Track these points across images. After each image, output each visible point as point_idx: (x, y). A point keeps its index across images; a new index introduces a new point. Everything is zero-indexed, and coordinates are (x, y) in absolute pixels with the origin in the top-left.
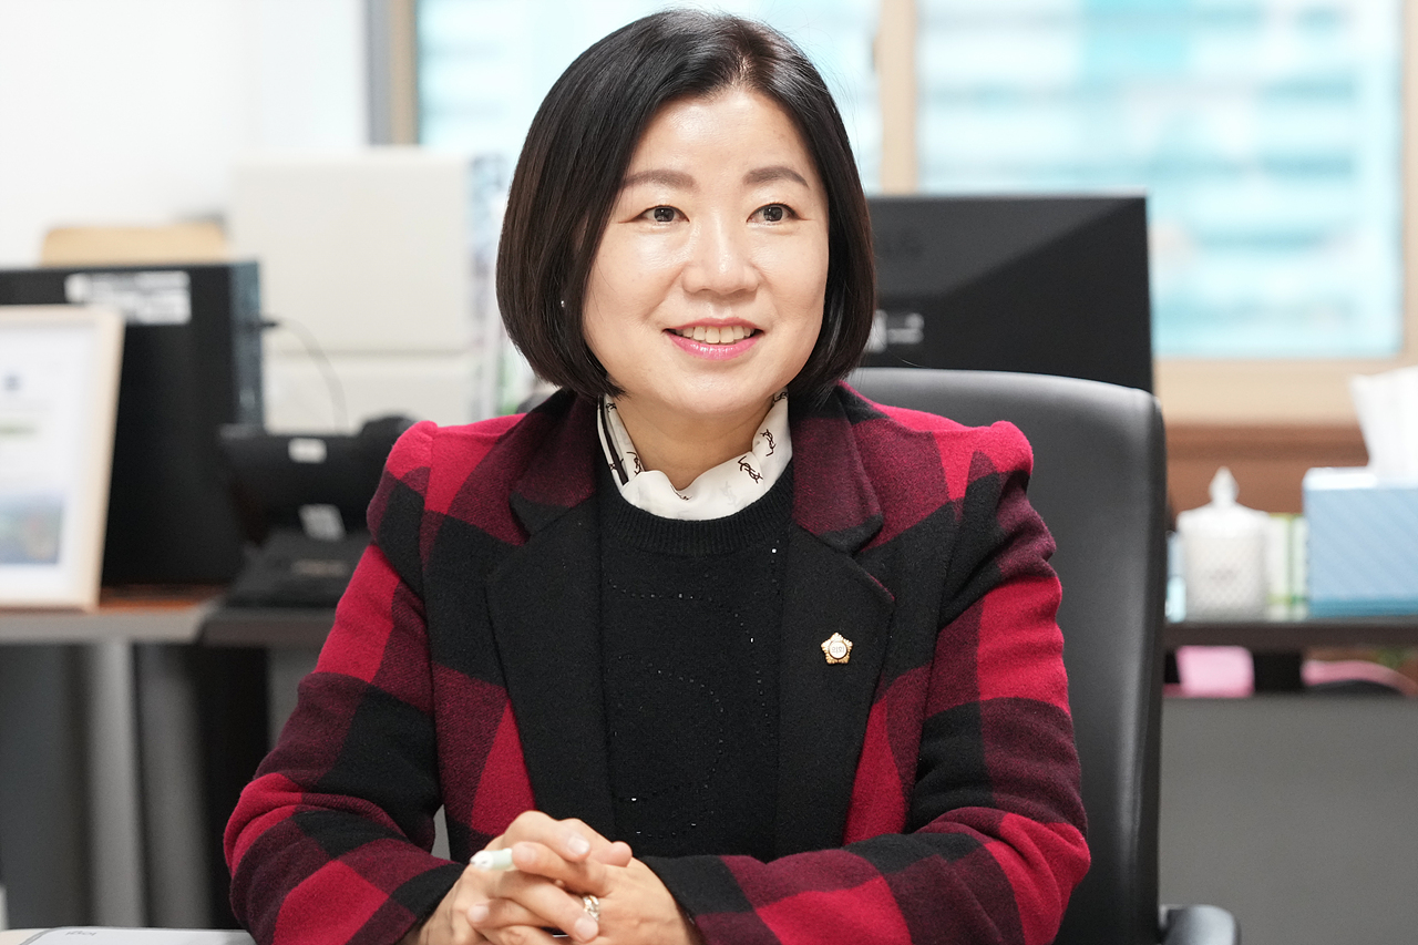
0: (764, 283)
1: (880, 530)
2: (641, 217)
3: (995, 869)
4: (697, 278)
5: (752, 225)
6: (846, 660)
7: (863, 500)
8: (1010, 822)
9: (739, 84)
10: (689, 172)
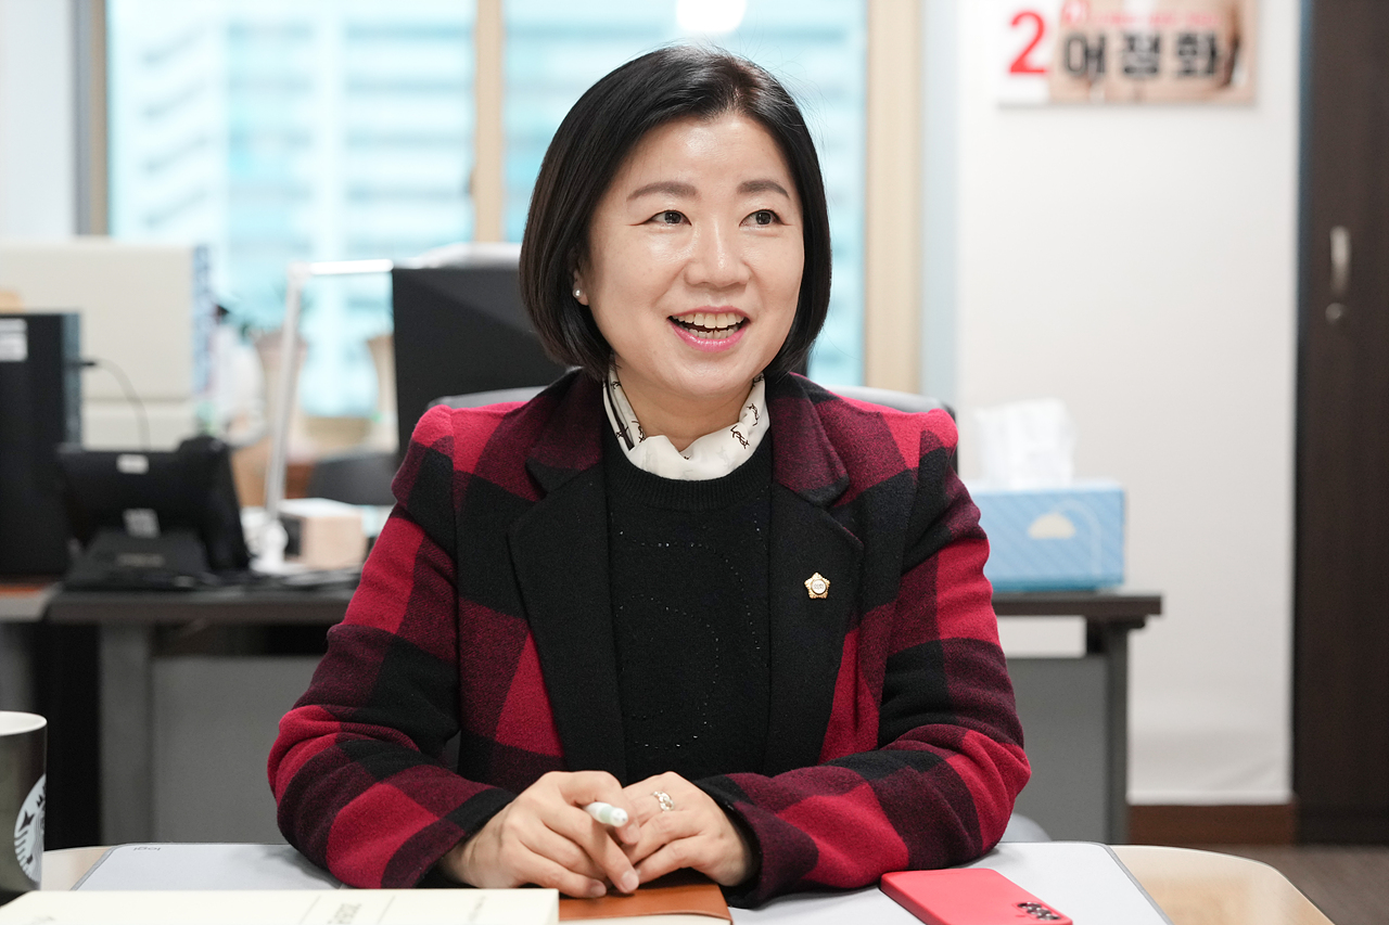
0: (755, 278)
1: (846, 490)
2: (651, 220)
3: (955, 779)
4: (698, 273)
5: (745, 229)
6: (825, 596)
7: (831, 465)
8: (971, 738)
9: (733, 109)
10: (693, 183)
